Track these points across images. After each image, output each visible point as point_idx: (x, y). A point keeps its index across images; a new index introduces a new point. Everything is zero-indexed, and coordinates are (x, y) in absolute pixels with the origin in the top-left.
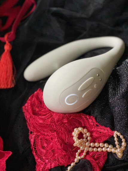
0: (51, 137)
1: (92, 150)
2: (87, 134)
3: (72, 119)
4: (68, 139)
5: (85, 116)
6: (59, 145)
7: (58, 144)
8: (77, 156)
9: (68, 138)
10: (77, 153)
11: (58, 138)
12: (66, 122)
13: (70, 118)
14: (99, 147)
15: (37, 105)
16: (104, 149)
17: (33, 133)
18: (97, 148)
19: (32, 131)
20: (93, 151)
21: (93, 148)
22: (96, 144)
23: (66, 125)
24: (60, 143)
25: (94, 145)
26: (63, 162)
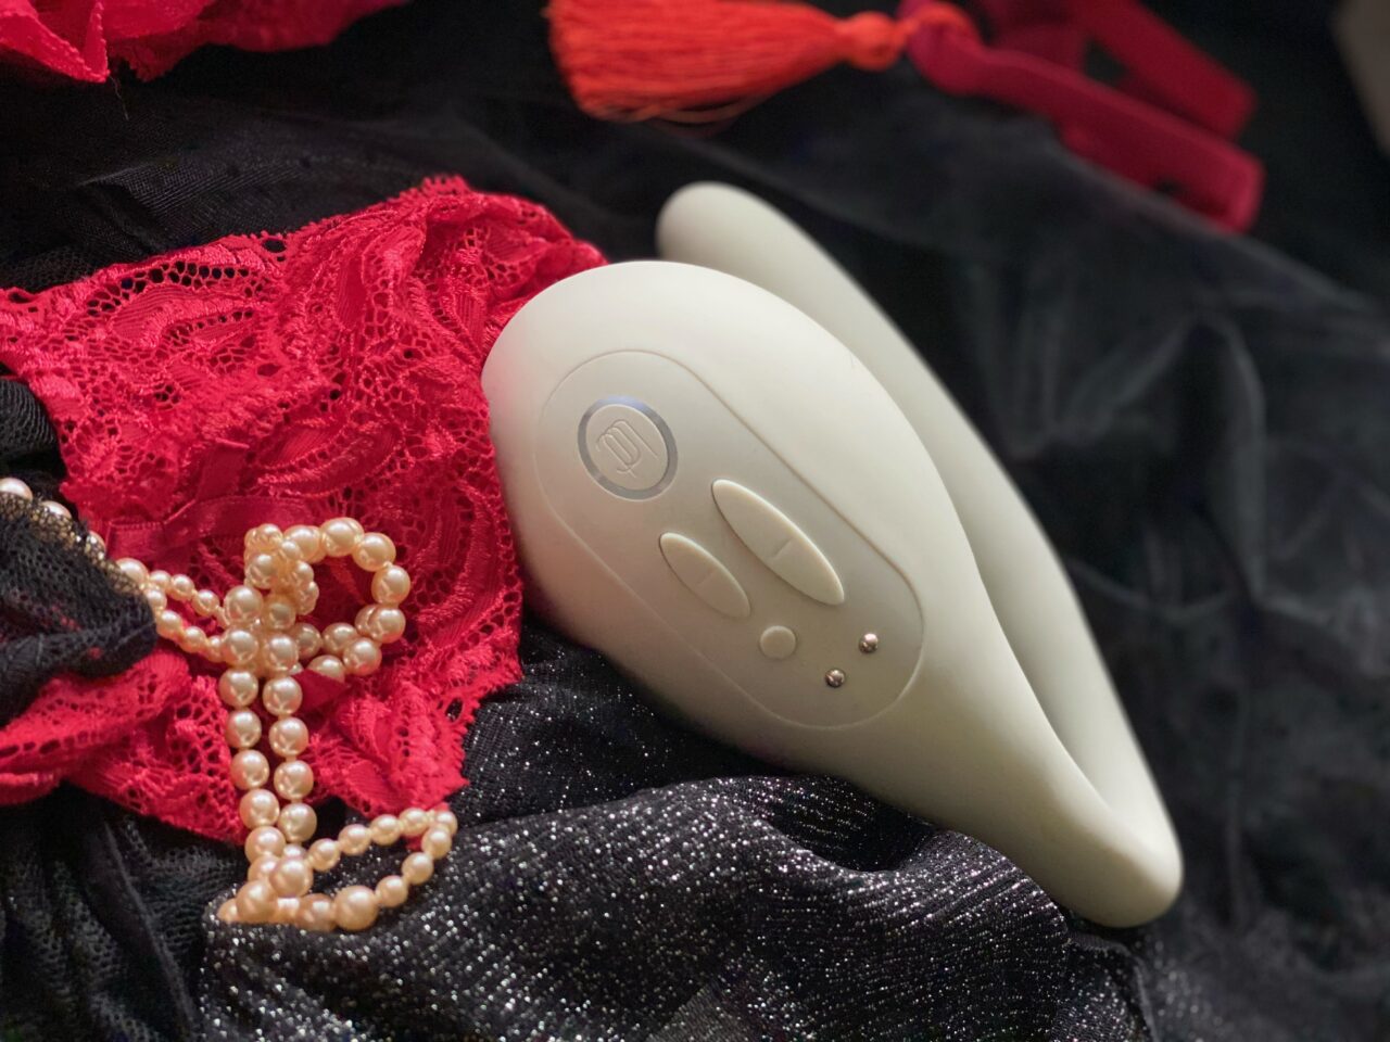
0: (283, 360)
1: (241, 700)
2: (365, 646)
3: (464, 501)
4: (293, 486)
5: (509, 611)
6: (234, 416)
7: (238, 410)
8: (161, 576)
9: (305, 486)
10: (183, 580)
11: (282, 404)
12: (426, 451)
13: (472, 479)
14: (275, 761)
15: (502, 268)
16: (262, 799)
17: (273, 256)
18: (262, 746)
19: (287, 253)
20: (231, 709)
21: (257, 706)
22: (293, 726)
23: (400, 453)
24: (249, 425)
25: (279, 710)
26: (99, 459)
